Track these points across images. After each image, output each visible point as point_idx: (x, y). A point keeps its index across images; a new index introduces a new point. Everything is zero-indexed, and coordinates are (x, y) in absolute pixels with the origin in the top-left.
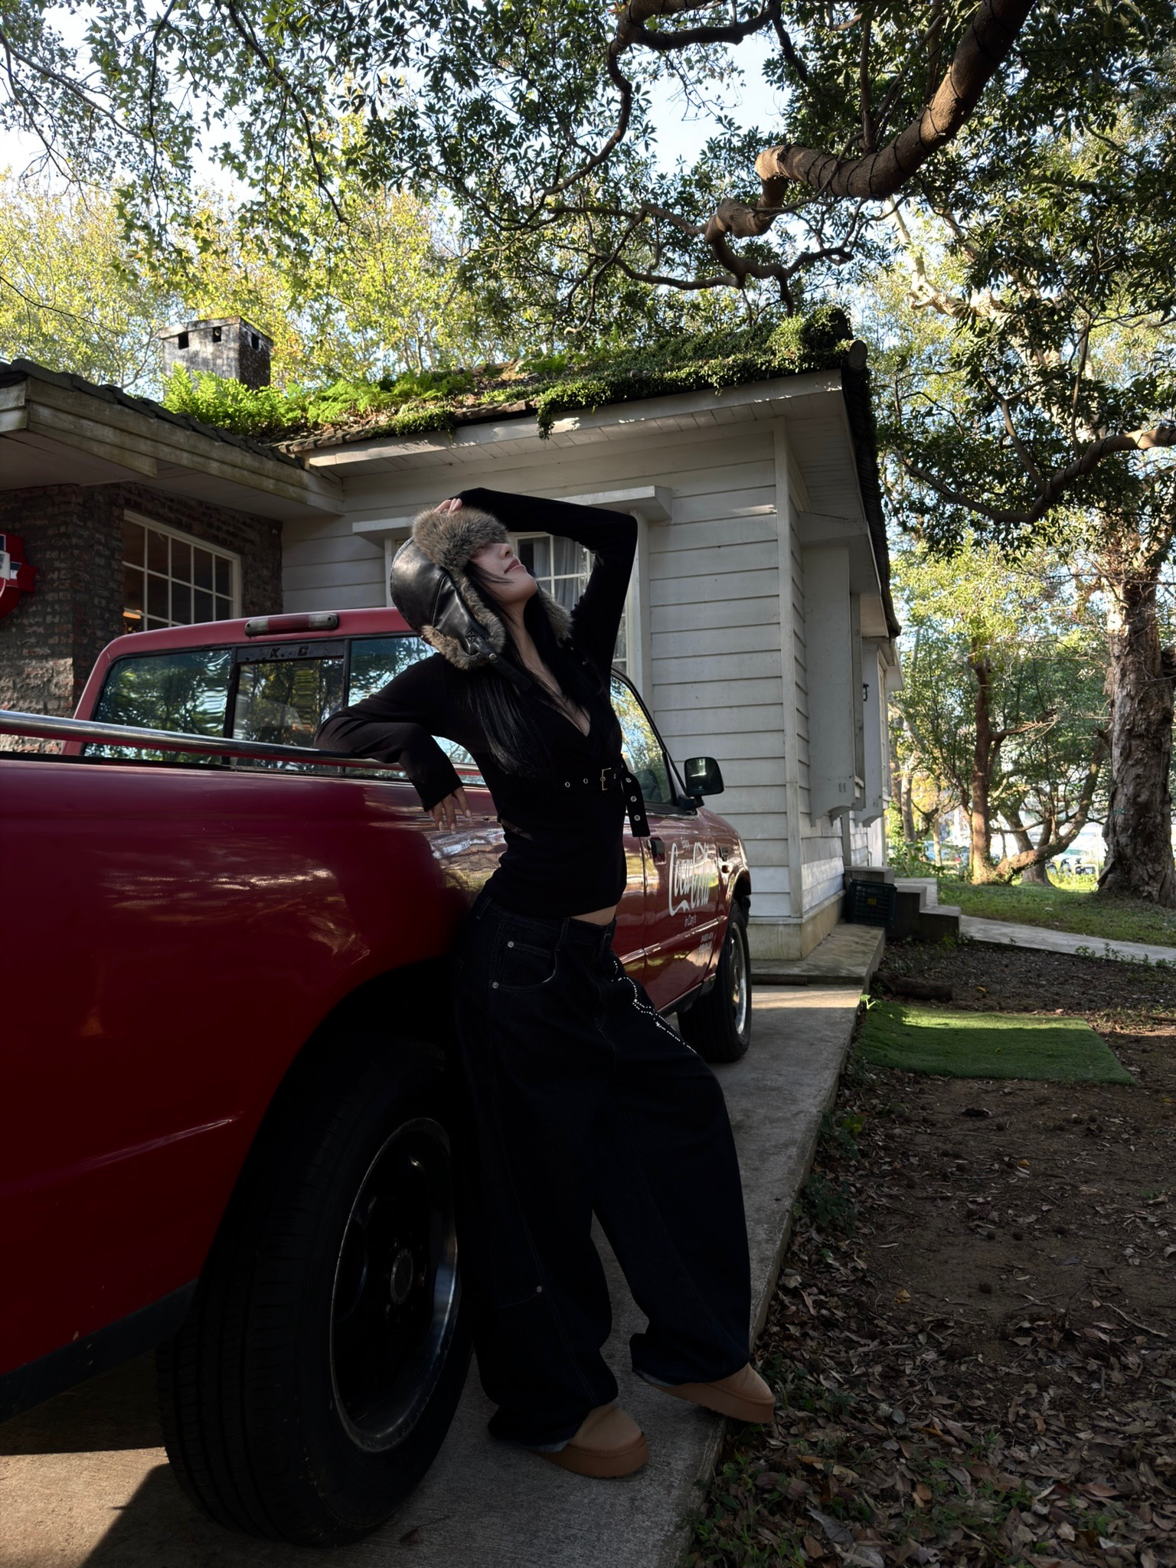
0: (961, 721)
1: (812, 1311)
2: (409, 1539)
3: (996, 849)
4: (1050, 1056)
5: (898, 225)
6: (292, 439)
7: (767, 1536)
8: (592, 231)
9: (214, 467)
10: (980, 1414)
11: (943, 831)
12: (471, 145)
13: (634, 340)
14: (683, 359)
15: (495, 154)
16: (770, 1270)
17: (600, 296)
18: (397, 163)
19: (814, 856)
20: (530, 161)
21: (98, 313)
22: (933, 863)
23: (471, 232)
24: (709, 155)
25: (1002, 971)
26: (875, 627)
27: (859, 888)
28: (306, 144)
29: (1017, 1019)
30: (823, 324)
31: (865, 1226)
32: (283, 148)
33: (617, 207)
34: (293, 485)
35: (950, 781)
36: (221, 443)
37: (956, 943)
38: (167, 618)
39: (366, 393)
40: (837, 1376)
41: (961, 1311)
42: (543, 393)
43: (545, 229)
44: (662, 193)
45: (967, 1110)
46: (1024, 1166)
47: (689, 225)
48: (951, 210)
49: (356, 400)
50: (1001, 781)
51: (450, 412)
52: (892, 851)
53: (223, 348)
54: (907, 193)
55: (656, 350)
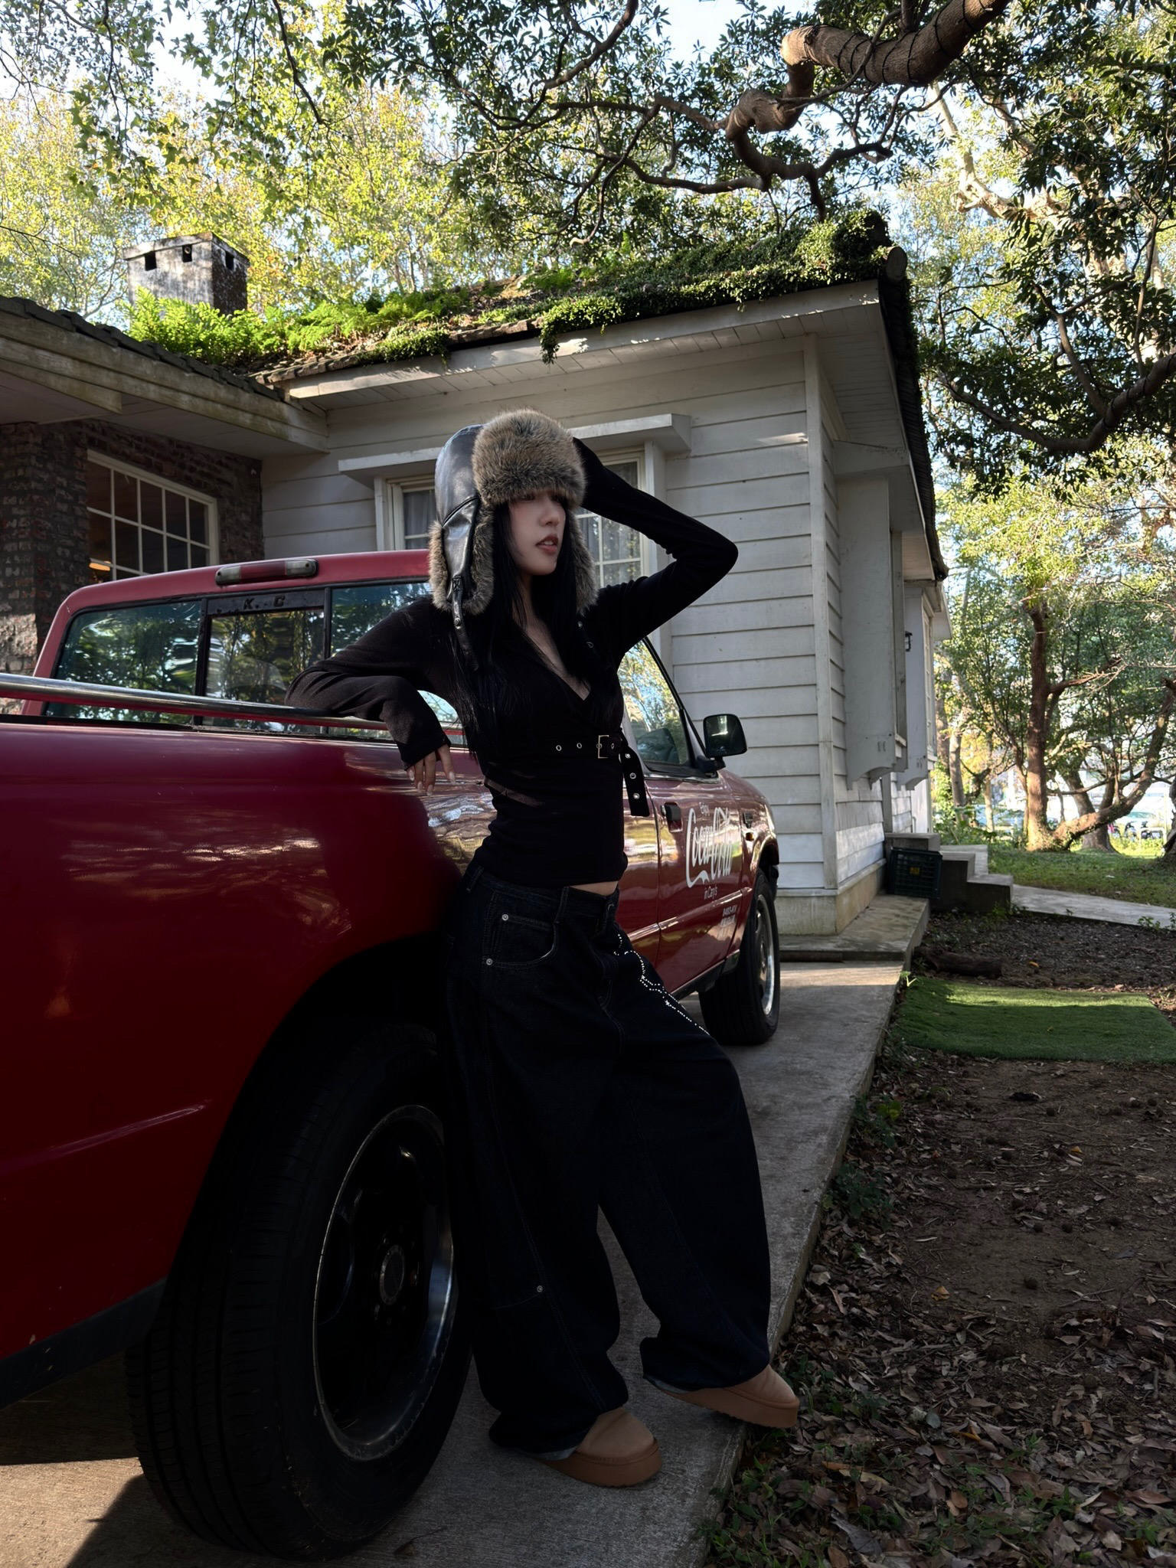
0: (1017, 672)
1: (842, 1310)
2: (403, 1551)
3: (1053, 811)
4: (1107, 1035)
5: (943, 116)
6: (271, 368)
7: (788, 1547)
8: (599, 129)
9: (184, 401)
10: (1022, 1417)
11: (996, 794)
12: (462, 32)
13: (649, 251)
14: (702, 271)
15: (487, 42)
16: (796, 1266)
17: (610, 203)
18: (381, 55)
19: (849, 824)
20: (527, 49)
21: (57, 233)
22: (984, 829)
23: (465, 132)
24: (729, 40)
25: (1058, 944)
26: (919, 568)
27: (900, 856)
28: (278, 36)
29: (1072, 995)
30: (857, 229)
31: (901, 1219)
32: (253, 41)
33: (627, 101)
34: (271, 419)
35: (1003, 739)
36: (192, 374)
37: (1008, 915)
38: (138, 569)
39: (351, 315)
40: (867, 1378)
41: (1004, 1308)
42: (547, 311)
43: (547, 127)
44: (678, 84)
45: (1016, 1094)
46: (1075, 1154)
47: (709, 120)
48: (1003, 99)
49: (340, 323)
50: (1059, 738)
51: (444, 335)
52: (939, 816)
53: (194, 268)
54: (954, 78)
55: (671, 262)
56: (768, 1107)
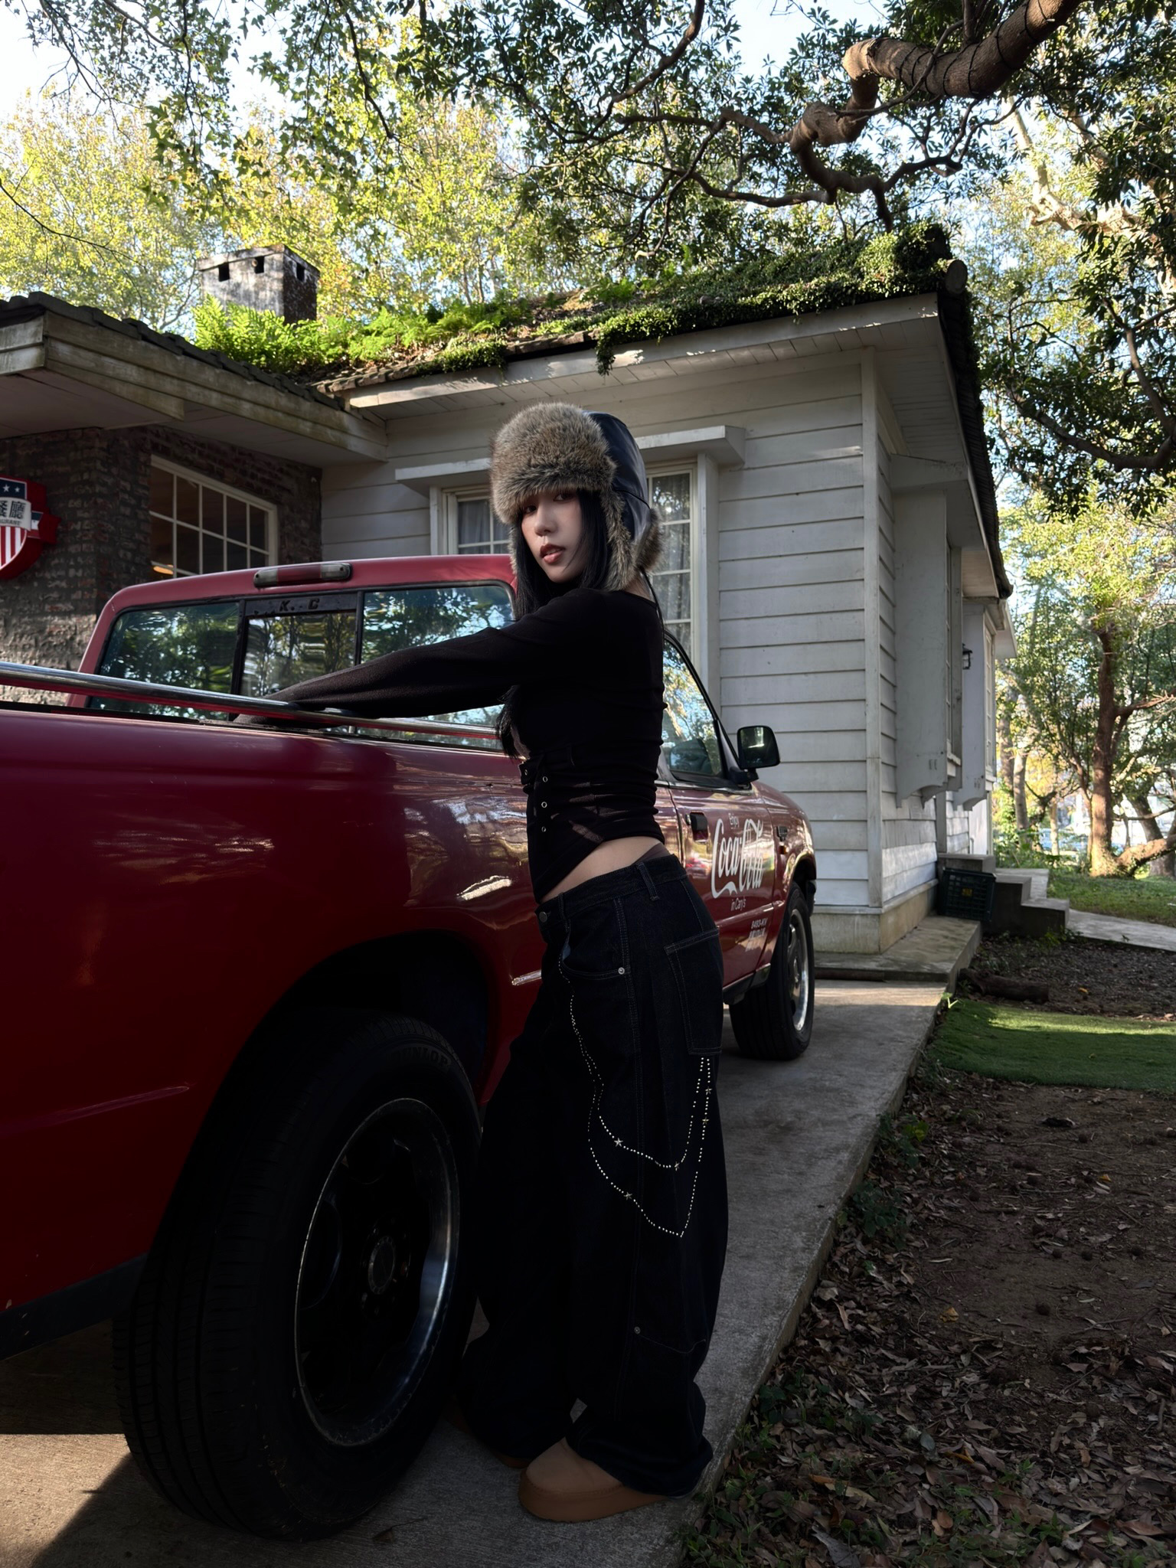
0: (1083, 693)
1: (847, 1326)
2: (384, 1538)
3: (1118, 836)
4: (1150, 1064)
5: (1017, 130)
6: (333, 378)
7: (765, 1556)
8: (667, 144)
9: (246, 408)
10: (1019, 1441)
11: (1062, 817)
12: (534, 48)
14: (760, 283)
15: (561, 58)
16: (803, 1280)
17: (677, 216)
18: (452, 70)
19: (900, 841)
20: (600, 66)
21: (140, 245)
22: (1047, 853)
23: (534, 146)
24: (800, 54)
25: (1110, 971)
26: (983, 586)
27: (952, 877)
28: (352, 53)
29: (1119, 1023)
30: (918, 241)
31: (917, 1239)
32: (330, 57)
33: (696, 115)
34: (331, 428)
35: (1069, 762)
36: (253, 383)
37: (1061, 940)
38: (197, 569)
39: (412, 325)
40: (865, 1394)
41: (1013, 1333)
42: (604, 323)
43: (615, 141)
44: (747, 98)
45: (1049, 1119)
46: (1104, 1182)
47: (776, 134)
48: (1078, 112)
49: (401, 334)
50: (1128, 761)
51: (502, 346)
52: (1001, 839)
53: (266, 279)
54: (1029, 92)
55: (732, 274)
56: (791, 1122)
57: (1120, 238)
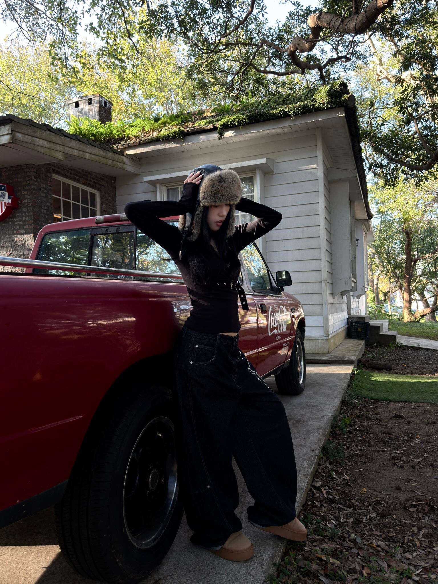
0: (399, 254)
1: (325, 496)
2: (157, 583)
3: (414, 307)
4: (431, 393)
5: (371, 45)
6: (119, 143)
8: (241, 53)
9: (87, 156)
10: (393, 539)
11: (392, 300)
12: (190, 18)
13: (260, 98)
14: (278, 105)
15: (200, 21)
16: (308, 479)
17: (245, 80)
18: (160, 27)
19: (334, 312)
20: (215, 24)
21: (44, 95)
22: (387, 313)
23: (191, 55)
24: (290, 18)
25: (414, 358)
26: (361, 215)
27: (354, 324)
28: (123, 22)
29: (419, 378)
30: (336, 88)
31: (349, 462)
32: (114, 24)
33: (251, 42)
34: (119, 162)
35: (395, 279)
36: (90, 146)
37: (395, 346)
38: (71, 217)
39: (148, 123)
40: (334, 522)
41: (388, 497)
42: (220, 121)
43: (221, 52)
44: (270, 35)
45: (395, 415)
46: (417, 438)
47: (281, 48)
48: (393, 38)
49: (144, 127)
50: (416, 279)
51: (182, 130)
52: (370, 309)
53: (93, 107)
54: (375, 30)
55: (267, 102)
56: (300, 419)
57: (410, 84)
